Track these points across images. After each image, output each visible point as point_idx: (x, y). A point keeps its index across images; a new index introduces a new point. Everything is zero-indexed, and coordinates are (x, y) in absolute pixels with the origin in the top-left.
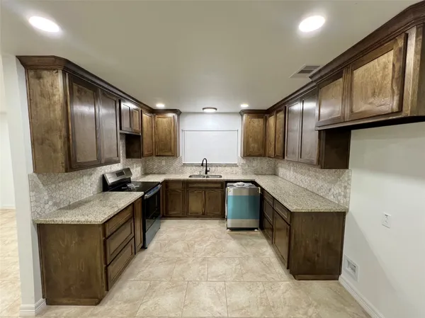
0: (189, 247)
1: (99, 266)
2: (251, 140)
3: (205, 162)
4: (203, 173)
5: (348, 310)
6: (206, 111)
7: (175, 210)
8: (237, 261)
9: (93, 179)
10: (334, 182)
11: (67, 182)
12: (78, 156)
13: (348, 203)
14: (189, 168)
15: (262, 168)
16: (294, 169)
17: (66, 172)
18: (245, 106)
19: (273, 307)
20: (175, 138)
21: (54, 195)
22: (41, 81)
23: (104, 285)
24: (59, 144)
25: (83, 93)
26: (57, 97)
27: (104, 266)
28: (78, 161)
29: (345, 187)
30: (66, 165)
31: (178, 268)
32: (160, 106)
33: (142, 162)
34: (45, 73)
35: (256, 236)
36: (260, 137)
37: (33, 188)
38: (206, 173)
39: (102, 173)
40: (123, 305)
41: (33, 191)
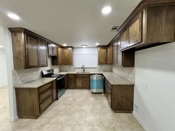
0: (74, 99)
1: (37, 104)
2: (101, 57)
3: (83, 67)
4: (83, 71)
5: (134, 124)
6: (83, 46)
7: (71, 86)
8: (92, 105)
9: (38, 73)
10: (130, 73)
11: (27, 73)
12: (30, 63)
13: (134, 81)
14: (77, 69)
15: (106, 69)
16: (118, 69)
17: (25, 69)
18: (98, 44)
19: (103, 122)
20: (71, 58)
21: (22, 78)
22: (17, 36)
23: (39, 111)
24: (23, 59)
25: (32, 40)
26: (22, 42)
27: (39, 104)
28: (30, 65)
29: (134, 75)
30: (25, 66)
31: (69, 107)
32: (65, 45)
33: (59, 67)
34: (18, 34)
35: (102, 96)
36: (105, 56)
37: (14, 75)
38: (84, 71)
39: (41, 71)
40: (45, 119)
41: (14, 76)
